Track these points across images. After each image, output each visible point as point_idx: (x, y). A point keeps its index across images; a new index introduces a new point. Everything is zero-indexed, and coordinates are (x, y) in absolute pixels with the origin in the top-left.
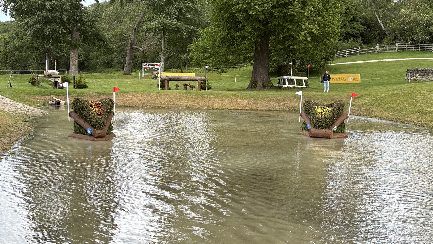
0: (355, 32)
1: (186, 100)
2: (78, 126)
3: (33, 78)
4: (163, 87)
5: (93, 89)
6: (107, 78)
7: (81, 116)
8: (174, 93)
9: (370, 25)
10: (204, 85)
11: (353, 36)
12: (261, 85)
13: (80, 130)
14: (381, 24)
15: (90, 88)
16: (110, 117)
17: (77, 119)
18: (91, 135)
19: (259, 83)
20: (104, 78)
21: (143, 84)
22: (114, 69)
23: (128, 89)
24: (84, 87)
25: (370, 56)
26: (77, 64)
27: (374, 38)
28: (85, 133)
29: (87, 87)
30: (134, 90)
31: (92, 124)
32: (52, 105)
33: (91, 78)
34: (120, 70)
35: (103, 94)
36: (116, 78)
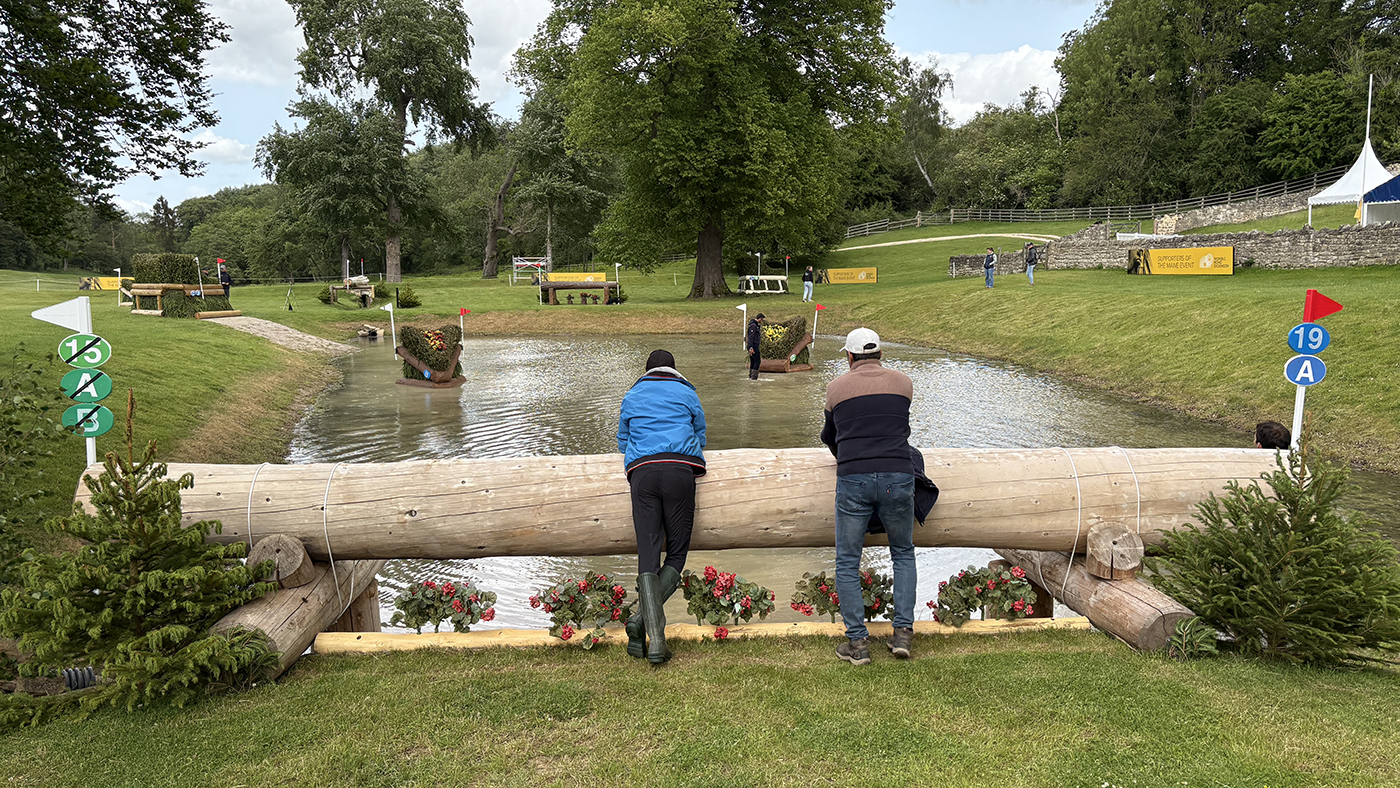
0: (881, 191)
1: (583, 320)
2: (409, 368)
3: (326, 291)
4: (546, 300)
5: (429, 307)
6: (454, 286)
7: (414, 352)
8: (565, 309)
9: (907, 178)
10: (614, 297)
11: (880, 199)
12: (711, 292)
13: (413, 373)
14: (926, 176)
15: (425, 307)
16: (457, 353)
17: (408, 357)
18: (429, 380)
19: (706, 288)
20: (447, 286)
21: (514, 295)
22: (466, 268)
23: (489, 306)
24: (414, 304)
25: (904, 232)
26: (399, 262)
27: (916, 201)
28: (421, 376)
29: (420, 305)
30: (498, 307)
31: (431, 363)
32: (363, 336)
33: (424, 286)
34: (476, 270)
35: (446, 316)
36: (469, 286)
